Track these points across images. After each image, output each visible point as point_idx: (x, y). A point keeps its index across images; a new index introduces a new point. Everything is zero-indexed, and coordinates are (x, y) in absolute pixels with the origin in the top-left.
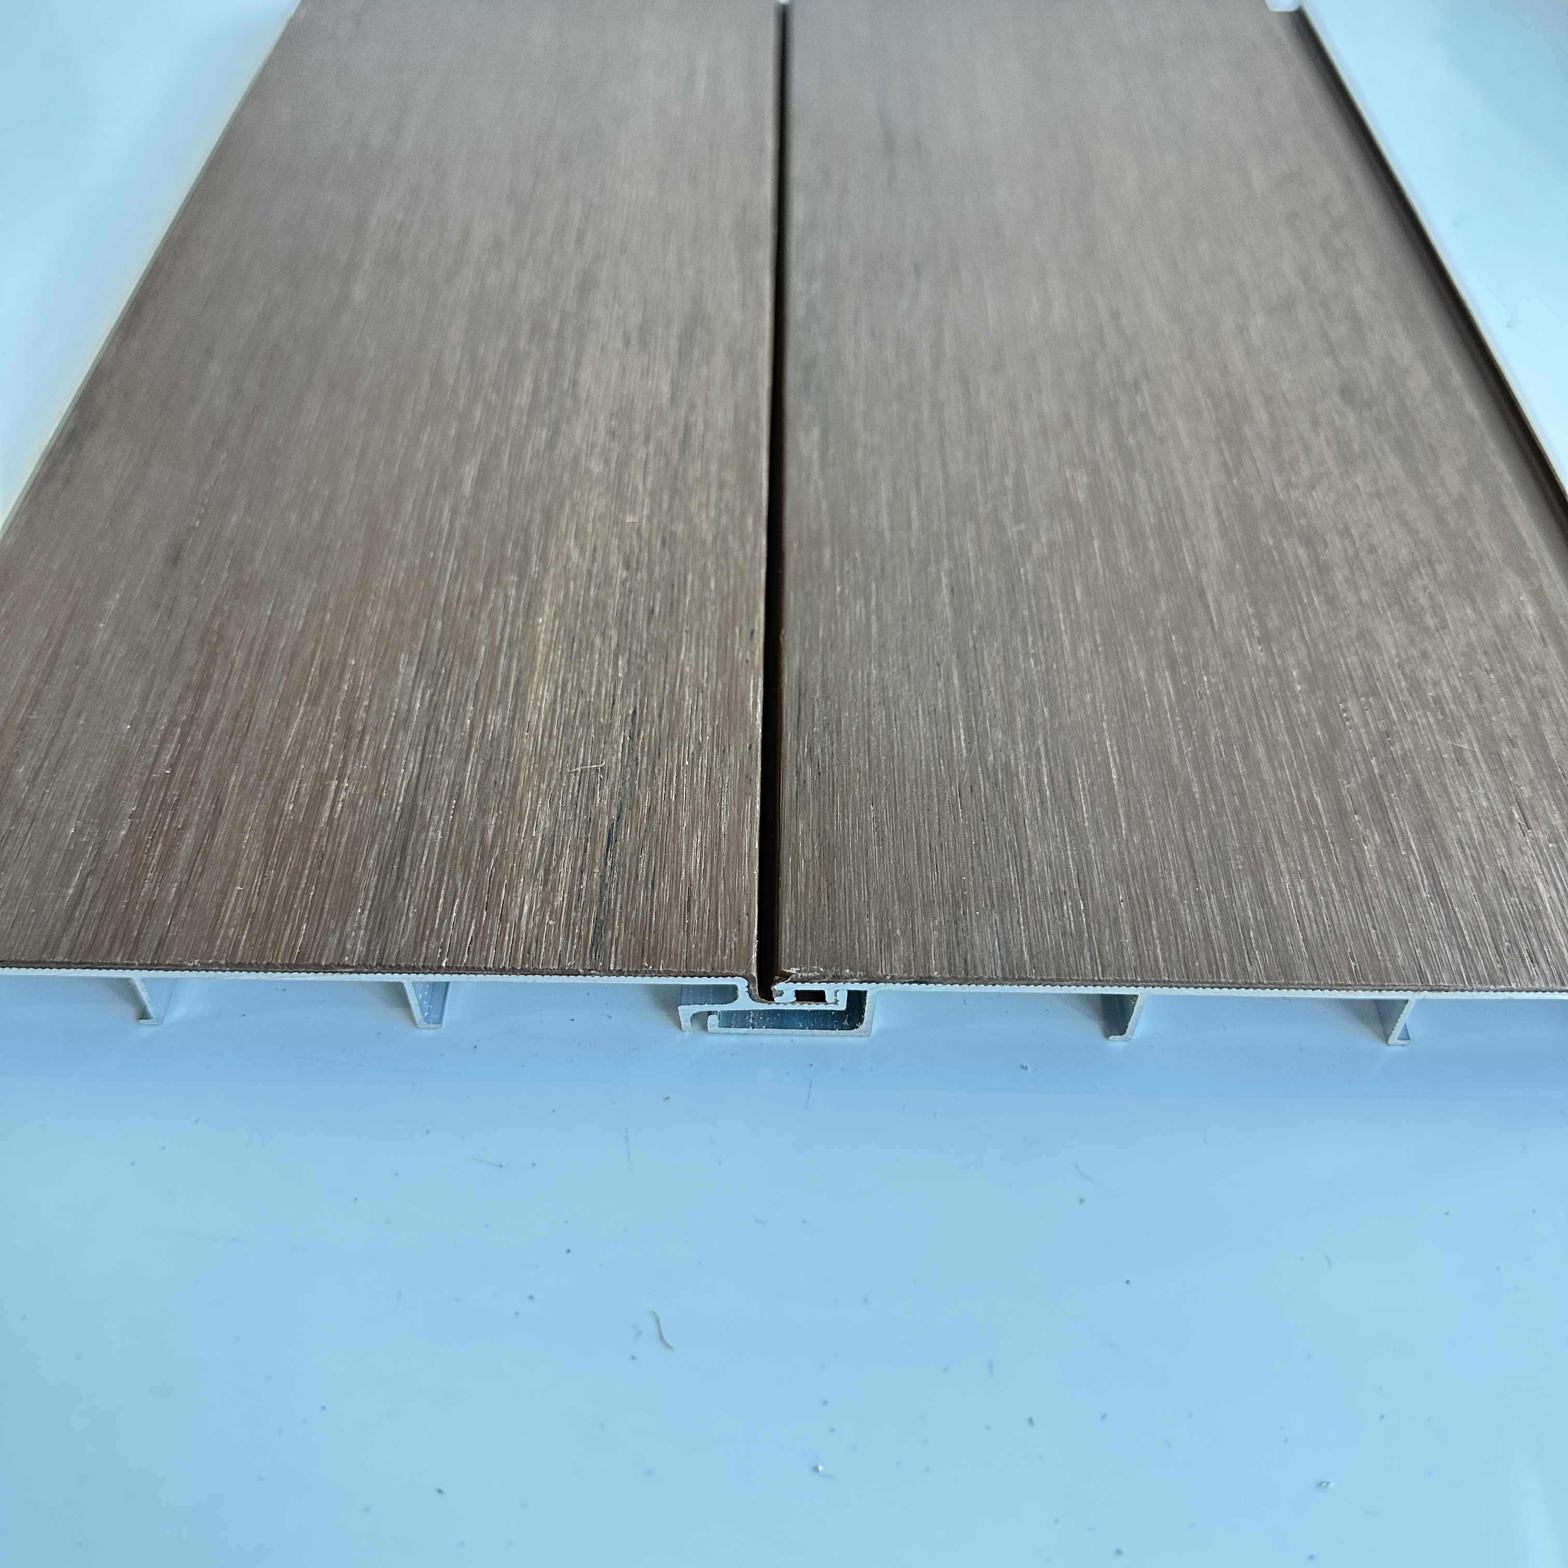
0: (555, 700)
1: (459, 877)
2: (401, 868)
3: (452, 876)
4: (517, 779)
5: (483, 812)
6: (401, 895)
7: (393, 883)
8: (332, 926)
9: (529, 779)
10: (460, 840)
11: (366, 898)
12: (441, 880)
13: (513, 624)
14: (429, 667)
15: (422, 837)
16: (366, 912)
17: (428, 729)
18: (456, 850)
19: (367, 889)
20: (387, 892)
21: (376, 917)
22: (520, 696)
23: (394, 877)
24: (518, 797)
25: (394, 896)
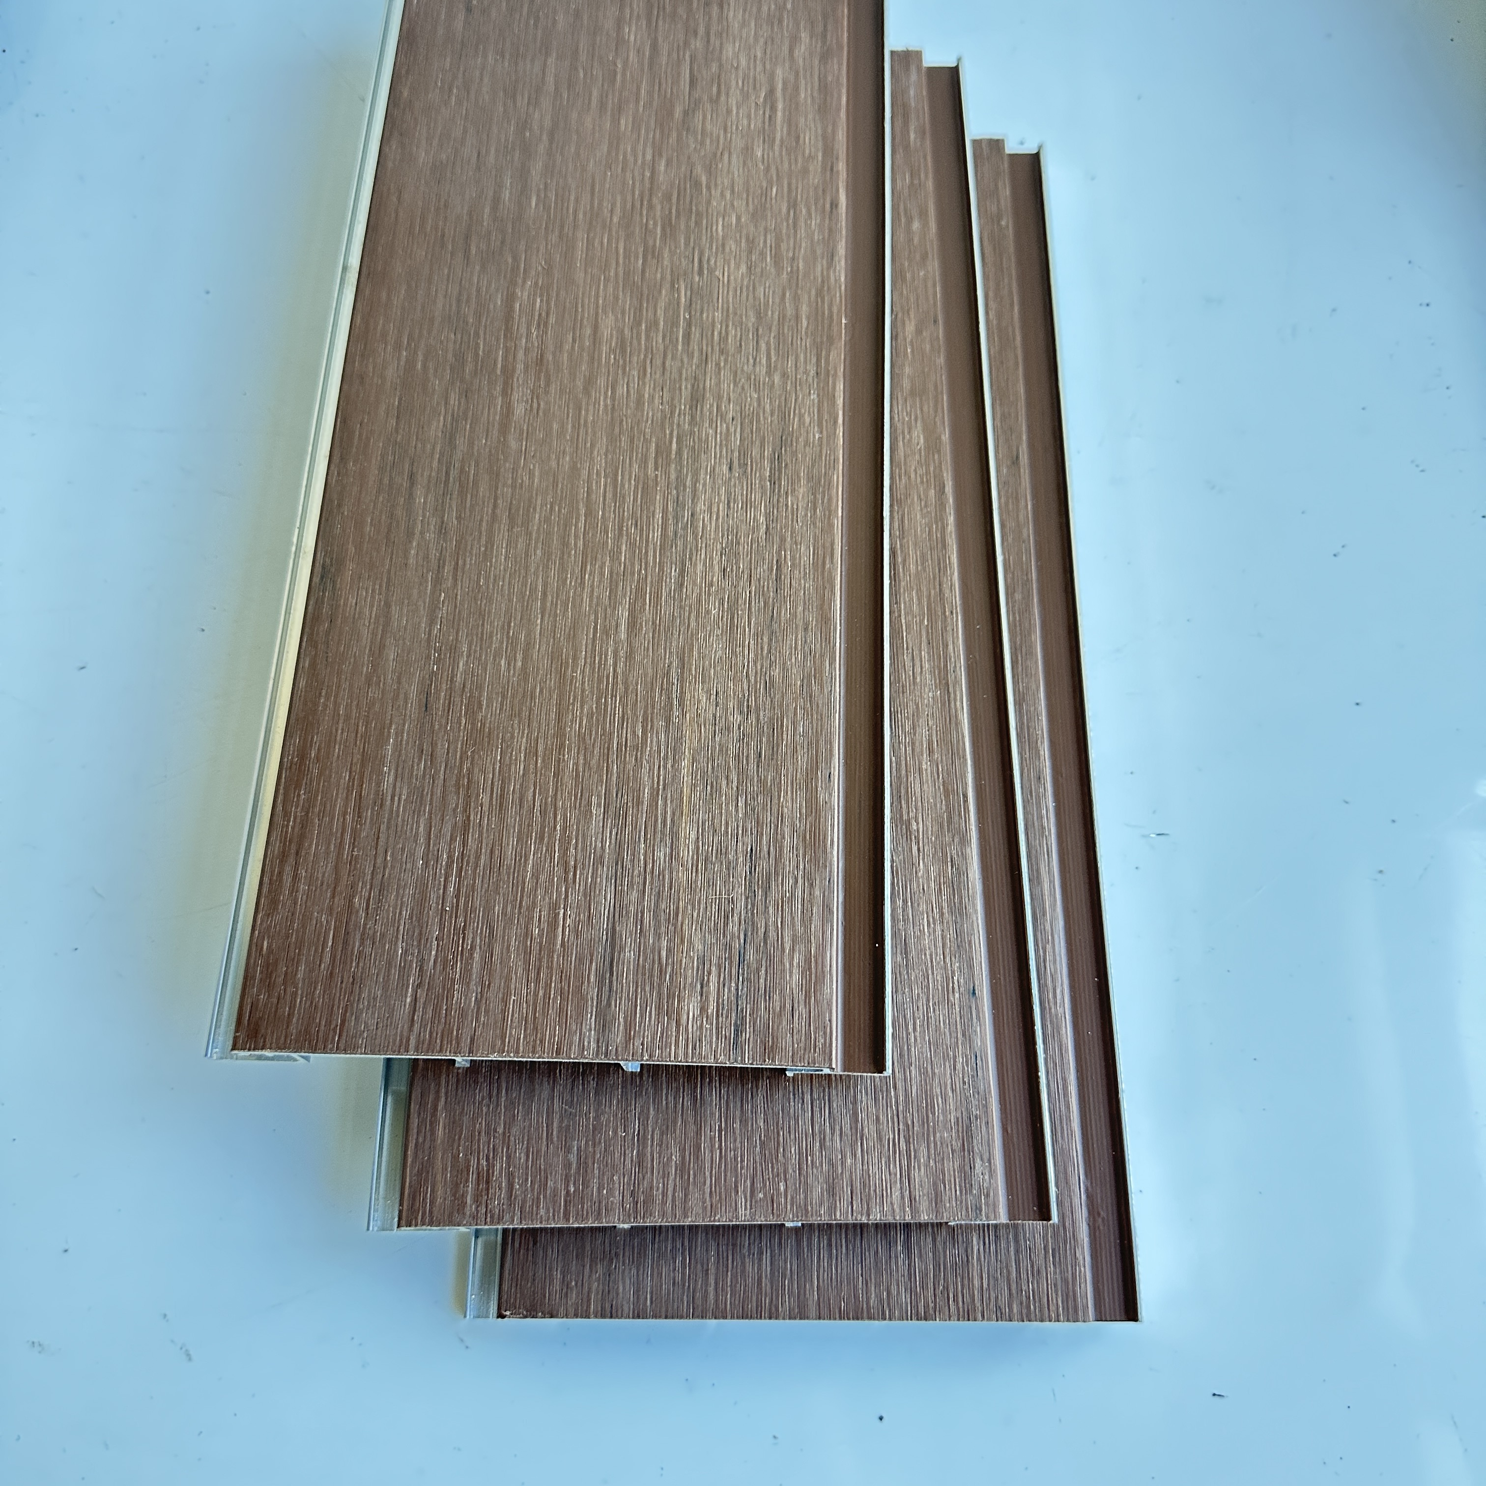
0: (698, 838)
1: (648, 989)
2: (611, 982)
3: (643, 989)
4: (678, 908)
5: (658, 936)
6: (613, 1003)
7: (607, 993)
8: (574, 1028)
9: (686, 908)
10: (645, 960)
11: (592, 1007)
12: (636, 991)
13: (665, 767)
14: (612, 809)
15: (622, 955)
16: (594, 1017)
17: (617, 864)
18: (644, 967)
19: (592, 999)
20: (604, 1003)
21: (600, 1022)
22: (675, 835)
23: (607, 989)
24: (679, 924)
25: (609, 1004)
